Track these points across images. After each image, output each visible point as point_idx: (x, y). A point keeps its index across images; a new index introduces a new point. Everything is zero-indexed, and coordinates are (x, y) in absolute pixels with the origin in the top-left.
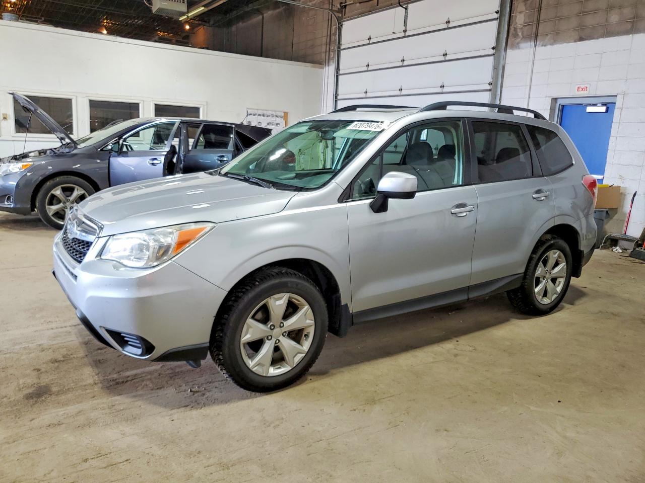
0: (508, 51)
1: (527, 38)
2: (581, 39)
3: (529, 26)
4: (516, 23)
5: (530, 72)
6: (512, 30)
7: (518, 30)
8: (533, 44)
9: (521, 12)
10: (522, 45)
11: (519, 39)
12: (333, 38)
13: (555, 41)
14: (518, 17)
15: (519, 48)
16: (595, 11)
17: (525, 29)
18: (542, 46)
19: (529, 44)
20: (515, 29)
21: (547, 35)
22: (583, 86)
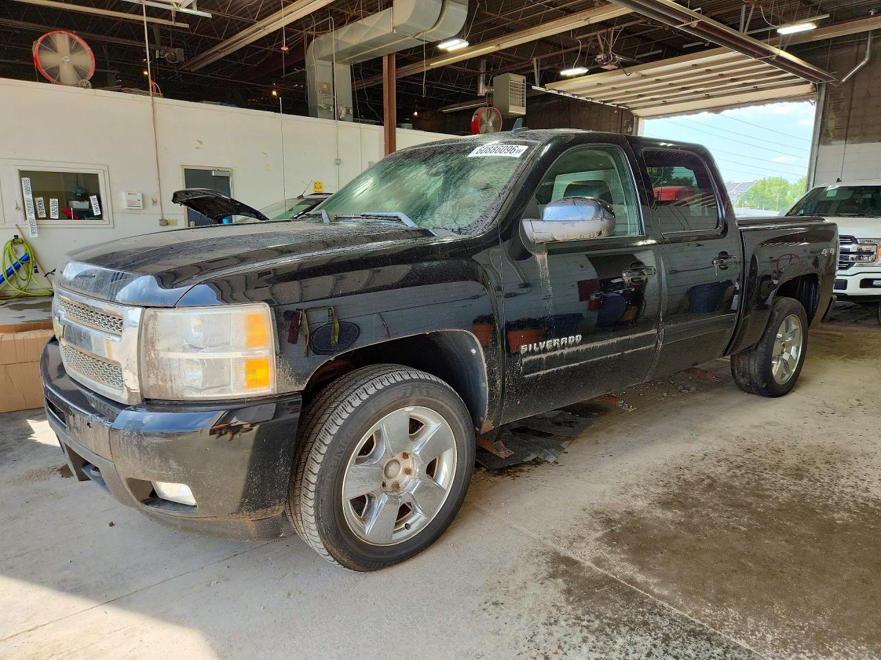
0: (820, 146)
1: (838, 137)
6: (824, 131)
7: (830, 132)
8: (844, 142)
9: (831, 119)
10: (833, 142)
12: (625, 130)
13: (861, 141)
14: (829, 122)
15: (831, 145)
17: (836, 131)
19: (839, 142)
20: (827, 131)
21: (855, 136)
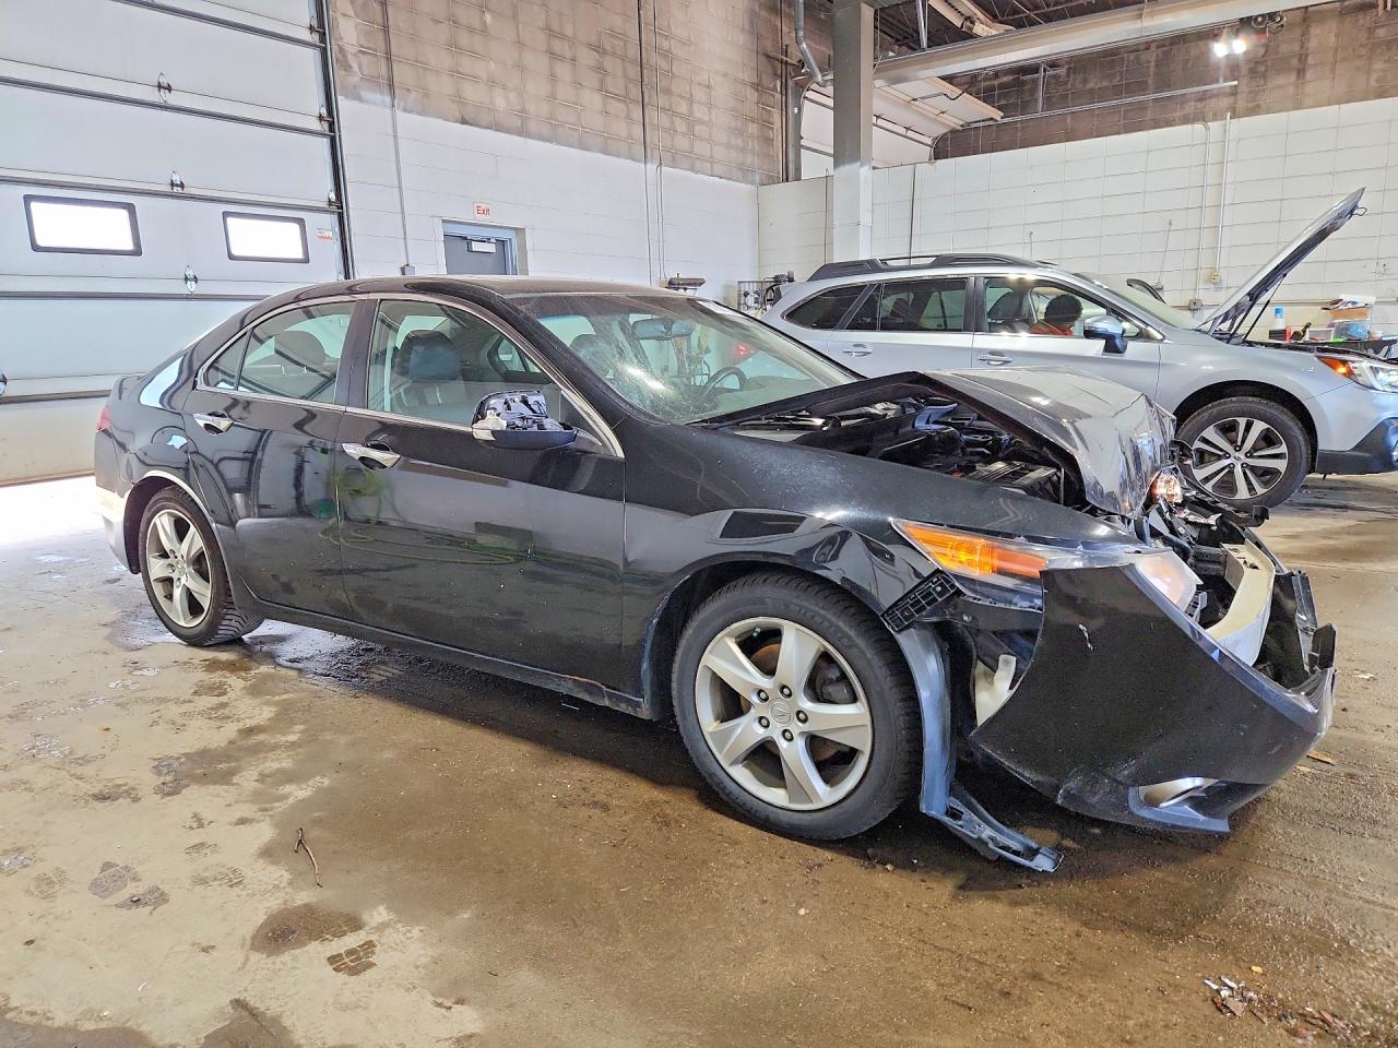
2: (464, 122)
3: (369, 57)
4: (341, 38)
5: (393, 158)
11: (355, 79)
16: (475, 79)
18: (405, 110)
22: (483, 207)
